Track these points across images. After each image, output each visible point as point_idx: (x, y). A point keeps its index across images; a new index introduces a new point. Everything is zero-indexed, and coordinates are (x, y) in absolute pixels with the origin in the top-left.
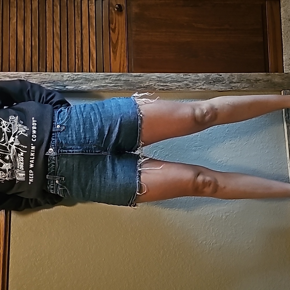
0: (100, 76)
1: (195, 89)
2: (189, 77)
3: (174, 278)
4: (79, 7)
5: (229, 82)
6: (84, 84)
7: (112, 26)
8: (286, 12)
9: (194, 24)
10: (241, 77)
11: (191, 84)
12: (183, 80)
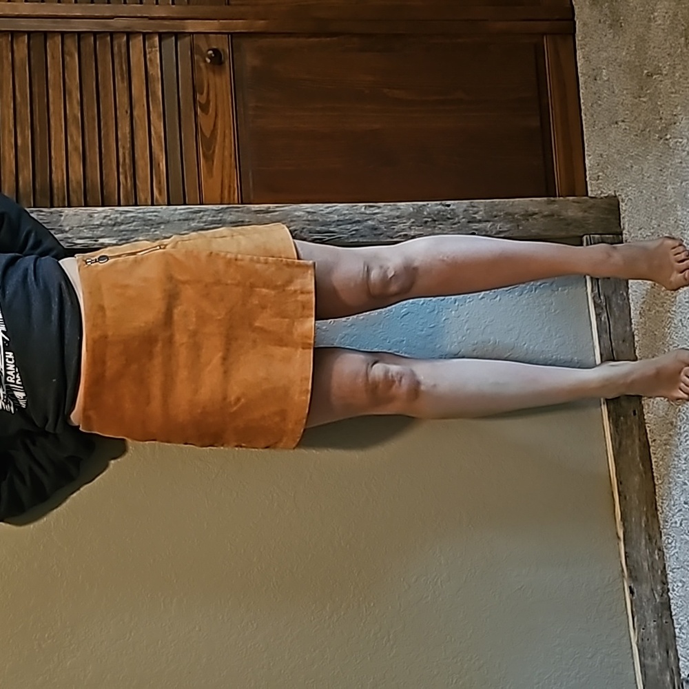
0: (177, 212)
1: (392, 238)
2: (377, 211)
3: (358, 662)
4: (123, 55)
5: (467, 220)
6: (142, 232)
7: (201, 98)
8: (587, 61)
9: (386, 90)
10: (492, 207)
11: (383, 227)
12: (366, 218)
